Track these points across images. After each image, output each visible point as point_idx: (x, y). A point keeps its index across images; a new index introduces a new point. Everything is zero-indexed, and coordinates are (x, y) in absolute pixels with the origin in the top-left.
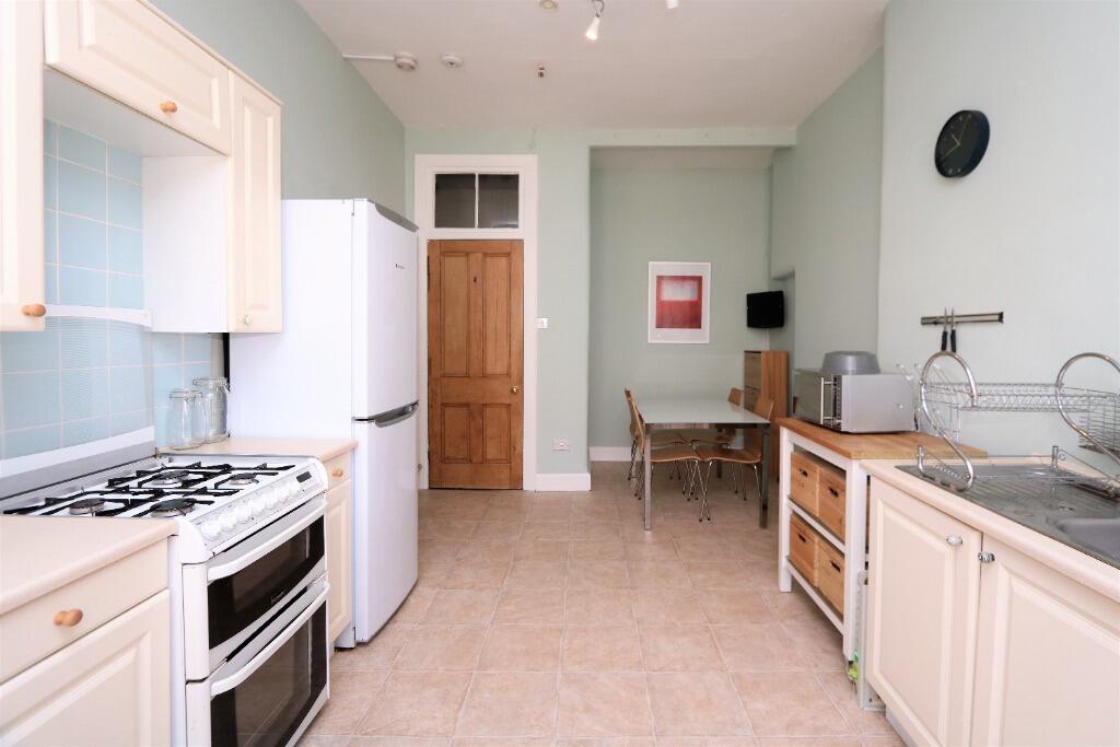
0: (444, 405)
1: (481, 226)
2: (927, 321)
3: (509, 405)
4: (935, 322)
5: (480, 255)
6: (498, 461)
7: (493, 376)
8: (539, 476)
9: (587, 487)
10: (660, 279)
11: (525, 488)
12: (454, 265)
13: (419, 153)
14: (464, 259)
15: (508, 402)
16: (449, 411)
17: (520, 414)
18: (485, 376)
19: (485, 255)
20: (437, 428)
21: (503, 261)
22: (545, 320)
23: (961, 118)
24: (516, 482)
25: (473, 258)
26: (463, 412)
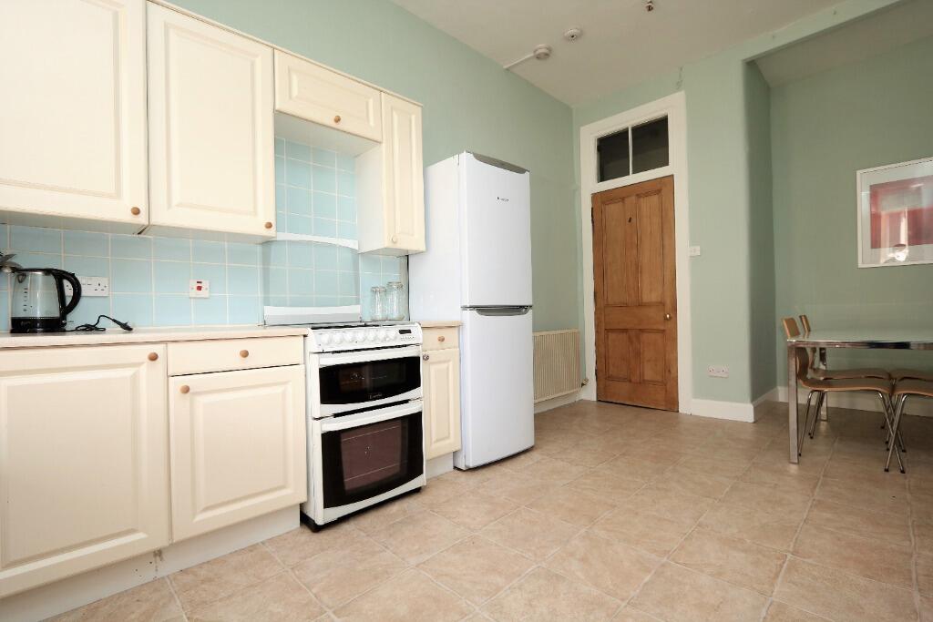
0: (607, 330)
1: (635, 172)
3: (664, 331)
5: (634, 198)
6: (654, 382)
7: (649, 305)
8: (695, 401)
9: (750, 418)
11: (680, 411)
12: (613, 210)
13: (582, 125)
14: (621, 203)
15: (662, 328)
16: (612, 336)
17: (675, 339)
18: (641, 305)
19: (638, 196)
20: (602, 350)
21: (655, 199)
22: (698, 248)
24: (672, 404)
25: (627, 201)
26: (624, 336)
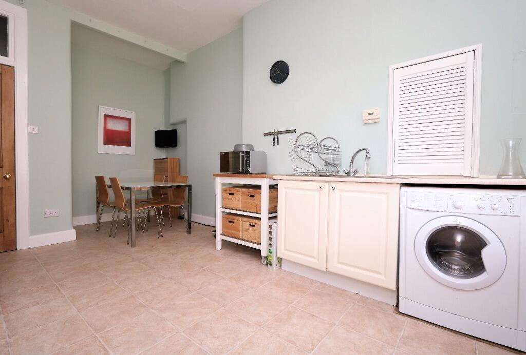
2: (266, 134)
4: (270, 134)
8: (31, 237)
9: (75, 238)
10: (106, 116)
11: (18, 248)
17: (13, 195)
23: (279, 63)
24: (10, 245)
